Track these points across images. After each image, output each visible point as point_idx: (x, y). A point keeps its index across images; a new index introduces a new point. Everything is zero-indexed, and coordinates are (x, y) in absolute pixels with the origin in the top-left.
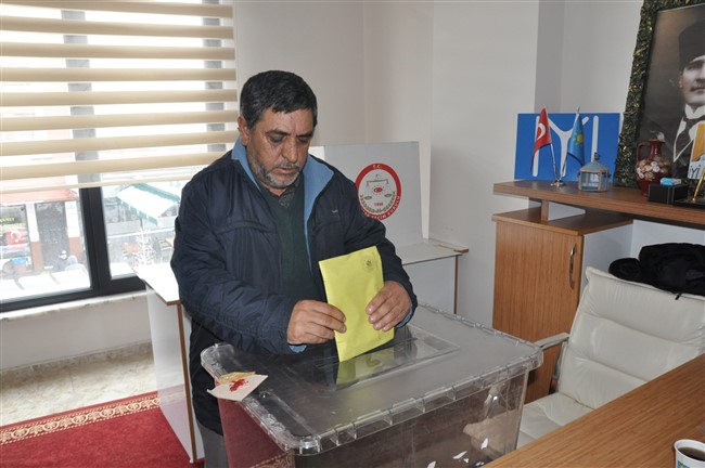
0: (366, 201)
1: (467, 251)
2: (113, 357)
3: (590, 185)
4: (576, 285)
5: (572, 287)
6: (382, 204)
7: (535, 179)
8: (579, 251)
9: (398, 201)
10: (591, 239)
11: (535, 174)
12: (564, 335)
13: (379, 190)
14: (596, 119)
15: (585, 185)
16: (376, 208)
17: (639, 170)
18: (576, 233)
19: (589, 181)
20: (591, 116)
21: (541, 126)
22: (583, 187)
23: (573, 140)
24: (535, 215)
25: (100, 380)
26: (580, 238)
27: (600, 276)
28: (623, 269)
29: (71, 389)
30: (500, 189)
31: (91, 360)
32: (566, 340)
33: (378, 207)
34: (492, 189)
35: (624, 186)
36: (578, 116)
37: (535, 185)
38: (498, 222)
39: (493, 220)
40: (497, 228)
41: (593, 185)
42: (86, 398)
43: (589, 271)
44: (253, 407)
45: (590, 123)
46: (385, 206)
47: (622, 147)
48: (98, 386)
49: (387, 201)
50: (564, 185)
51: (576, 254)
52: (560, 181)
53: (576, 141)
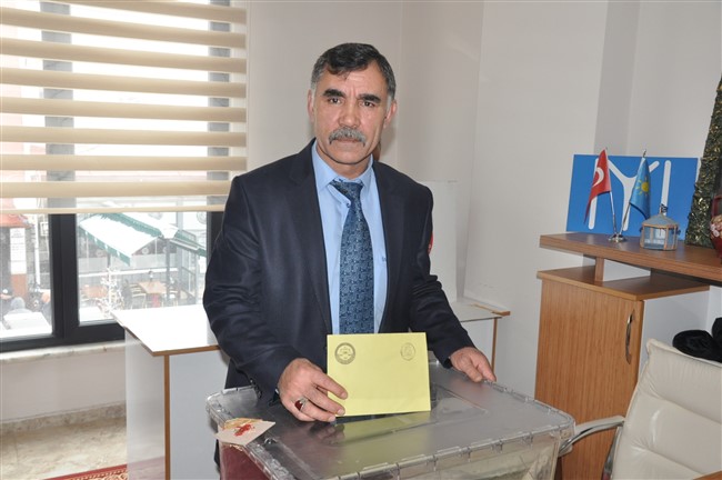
1: (508, 313)
2: (72, 422)
3: (655, 242)
4: (634, 359)
5: (629, 360)
7: (591, 233)
8: (636, 320)
9: (429, 249)
10: (652, 305)
11: (591, 225)
12: (619, 419)
14: (668, 164)
15: (648, 241)
17: (713, 227)
18: (634, 297)
19: (654, 238)
20: (662, 161)
21: (599, 171)
22: (647, 245)
23: (637, 188)
24: (590, 276)
25: (52, 450)
26: (640, 303)
27: (663, 350)
28: (690, 343)
29: (14, 460)
30: (548, 242)
31: (44, 424)
32: (621, 425)
34: (537, 241)
35: (697, 245)
36: (643, 160)
37: (590, 240)
38: (544, 280)
39: (538, 277)
40: (543, 287)
41: (659, 242)
42: (33, 471)
43: (649, 344)
44: (258, 453)
45: (661, 169)
47: (697, 199)
48: (50, 457)
50: (625, 240)
51: (633, 323)
52: (620, 236)
53: (640, 190)
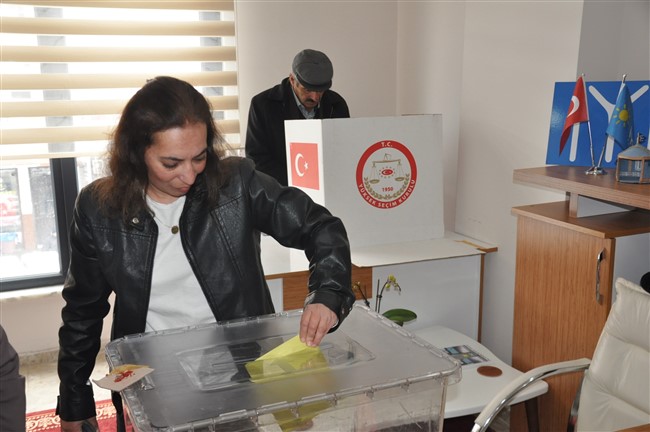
0: (372, 185)
1: (495, 249)
3: (634, 174)
5: (601, 302)
6: (391, 189)
7: (572, 165)
8: (607, 257)
9: (412, 186)
10: (623, 242)
11: (572, 158)
12: (584, 361)
13: (388, 172)
15: (626, 174)
16: (384, 194)
18: (603, 235)
19: (633, 170)
21: (574, 99)
22: (621, 178)
23: (615, 117)
24: (564, 212)
26: (609, 241)
27: (632, 291)
30: (523, 175)
32: (587, 367)
33: (387, 193)
34: (510, 176)
36: (623, 85)
37: (572, 171)
38: (519, 216)
39: (513, 213)
40: (518, 223)
41: (638, 175)
43: (619, 283)
46: (395, 191)
49: (398, 186)
50: (604, 173)
51: (604, 260)
52: (598, 169)
53: (618, 118)
